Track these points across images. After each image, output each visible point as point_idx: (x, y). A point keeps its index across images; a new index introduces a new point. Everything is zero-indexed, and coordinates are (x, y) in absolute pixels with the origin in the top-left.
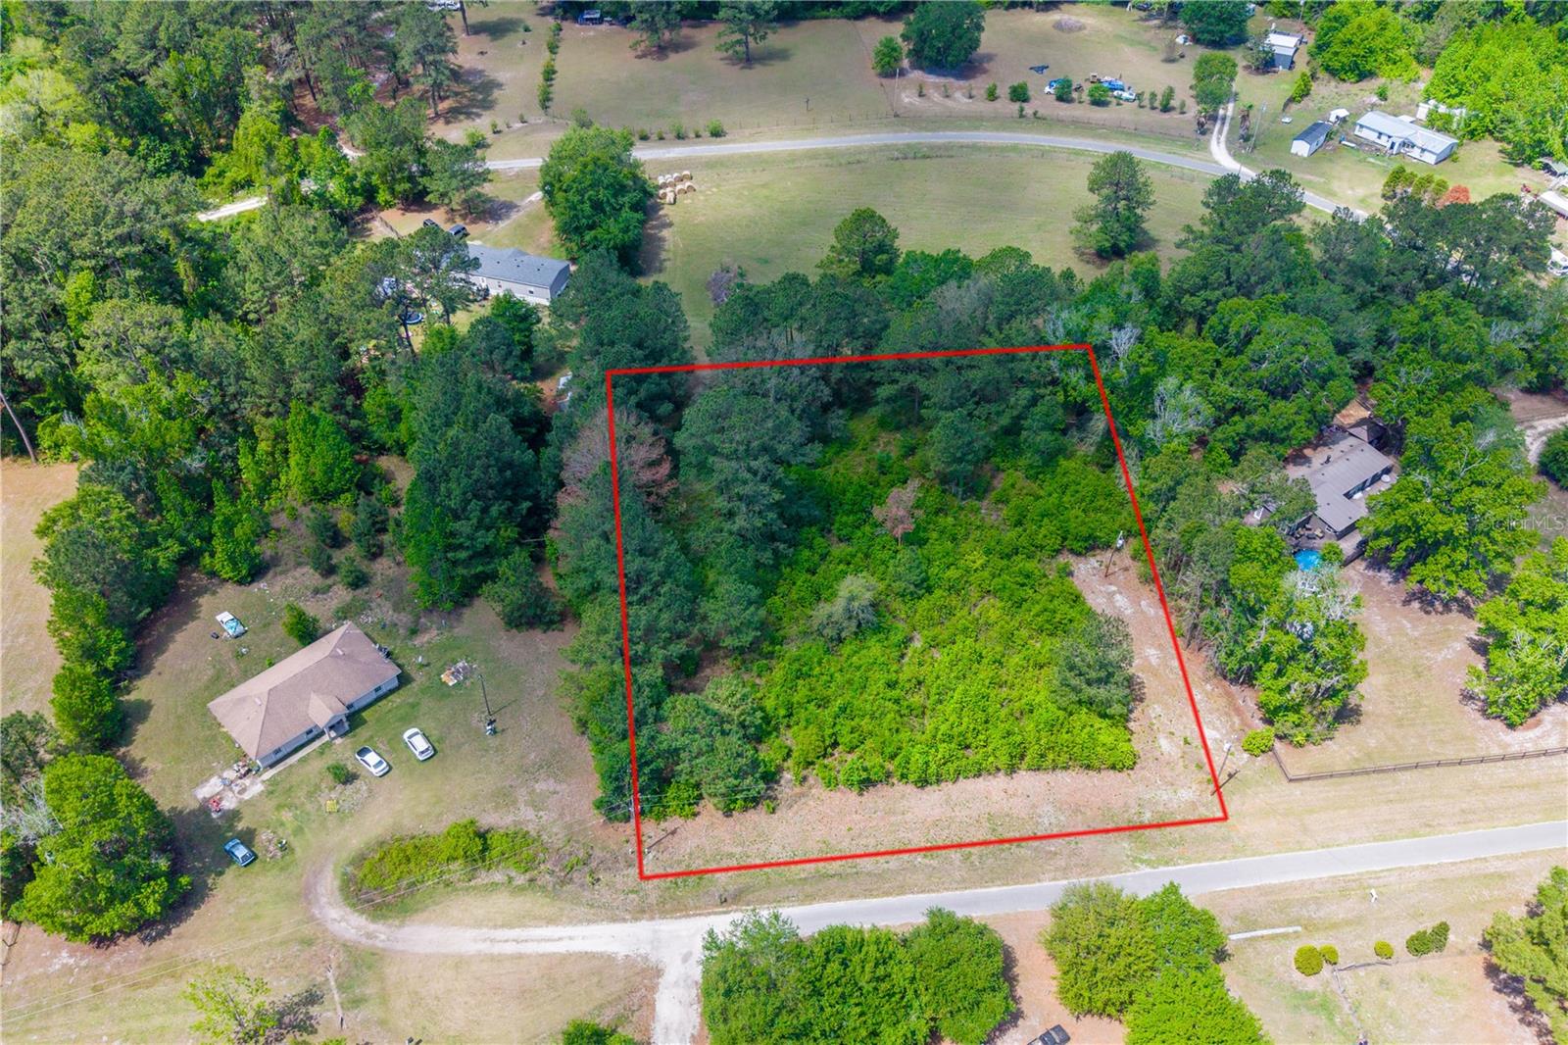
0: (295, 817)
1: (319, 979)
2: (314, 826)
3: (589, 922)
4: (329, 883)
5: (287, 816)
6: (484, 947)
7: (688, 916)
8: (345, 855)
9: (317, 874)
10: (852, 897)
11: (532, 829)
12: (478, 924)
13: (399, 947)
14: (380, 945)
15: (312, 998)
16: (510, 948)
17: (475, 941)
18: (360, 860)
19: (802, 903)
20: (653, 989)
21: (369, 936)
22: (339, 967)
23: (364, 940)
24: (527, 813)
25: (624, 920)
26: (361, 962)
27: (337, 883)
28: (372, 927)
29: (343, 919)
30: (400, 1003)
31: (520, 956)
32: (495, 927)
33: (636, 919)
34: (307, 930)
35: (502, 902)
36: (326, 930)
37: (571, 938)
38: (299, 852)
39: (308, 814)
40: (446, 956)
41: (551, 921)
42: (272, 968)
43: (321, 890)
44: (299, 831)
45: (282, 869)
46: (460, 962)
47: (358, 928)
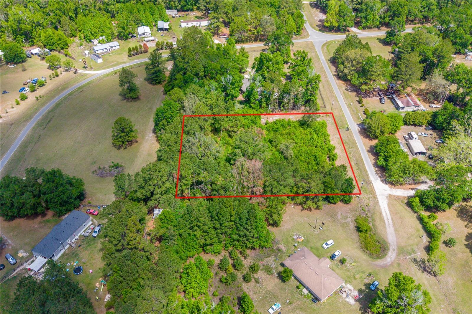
0: (358, 274)
1: (409, 260)
2: (360, 269)
3: (379, 206)
4: (380, 262)
5: (358, 276)
6: (391, 226)
7: (374, 190)
8: (370, 259)
9: (377, 265)
10: (364, 164)
11: (353, 219)
12: (385, 228)
13: (395, 243)
14: (396, 248)
15: (415, 261)
16: (390, 221)
17: (390, 228)
18: (371, 255)
19: (367, 172)
20: (394, 196)
21: (394, 250)
22: (405, 256)
23: (395, 251)
24: (349, 220)
25: (378, 200)
26: (401, 251)
27: (379, 260)
28: (391, 250)
29: (390, 257)
30: (411, 242)
31: (392, 219)
32: (385, 224)
33: (377, 198)
34: (395, 265)
35: (378, 223)
36: (394, 260)
37: (385, 210)
38: (369, 271)
39: (356, 271)
40: (395, 233)
41: (381, 213)
42: (409, 272)
43: (382, 264)
44: (363, 272)
45: (377, 274)
46: (396, 230)
47: (392, 253)
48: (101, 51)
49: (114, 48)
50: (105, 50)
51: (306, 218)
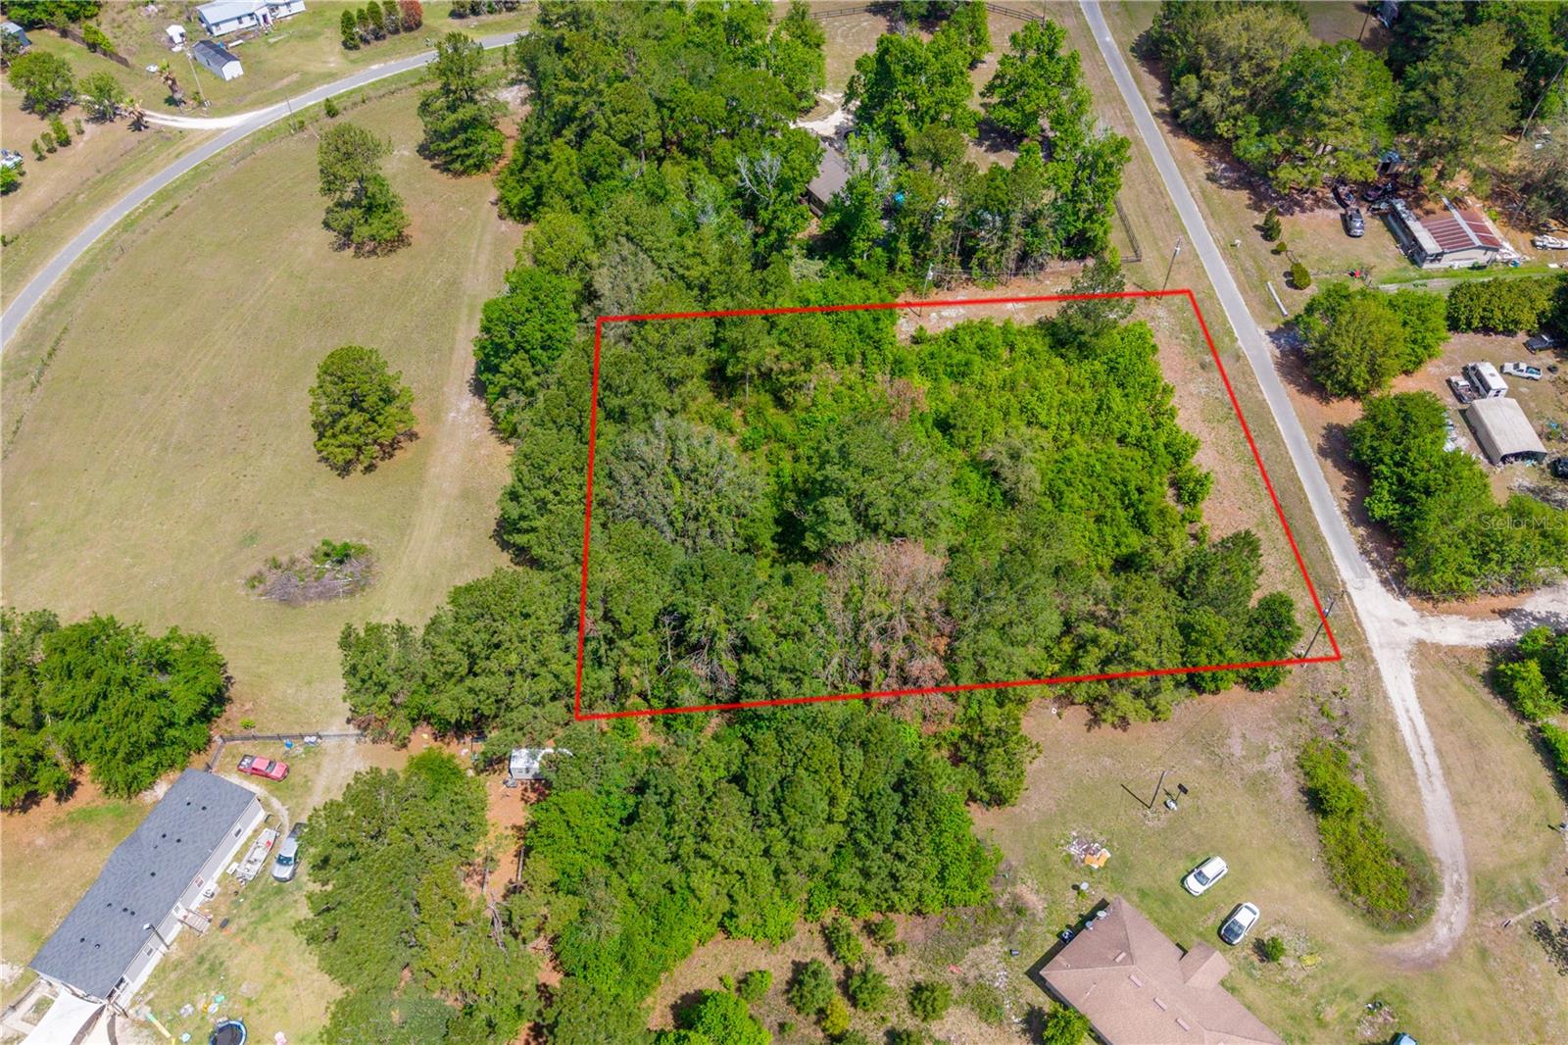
0: (1330, 1003)
1: (1520, 930)
2: (1337, 978)
3: (1386, 697)
4: (1408, 945)
5: (1331, 1013)
6: (1438, 782)
7: (1359, 623)
8: (1369, 934)
9: (1400, 961)
10: (1310, 511)
11: (1291, 755)
12: (1415, 790)
13: (1461, 859)
14: (1465, 878)
15: (1543, 932)
16: (1433, 760)
17: (1434, 791)
18: (1371, 914)
19: (1325, 543)
20: (1437, 647)
21: (1458, 890)
22: (1501, 914)
23: (1465, 895)
24: (1274, 761)
25: (1377, 670)
26: (1488, 893)
27: (1405, 936)
28: (1448, 889)
29: (1447, 921)
30: (1519, 850)
31: (1439, 752)
32: (1414, 774)
33: (1373, 661)
34: (1470, 956)
35: (1385, 770)
36: (1464, 936)
37: (1407, 711)
38: (1375, 989)
39: (1323, 989)
40: (1458, 814)
41: (1394, 728)
42: (1524, 984)
43: (1418, 952)
44: (1349, 993)
45: (1404, 1001)
46: (1459, 801)
47: (1453, 903)
48: (234, 26)
49: (283, 11)
50: (247, 22)
51: (1108, 762)
